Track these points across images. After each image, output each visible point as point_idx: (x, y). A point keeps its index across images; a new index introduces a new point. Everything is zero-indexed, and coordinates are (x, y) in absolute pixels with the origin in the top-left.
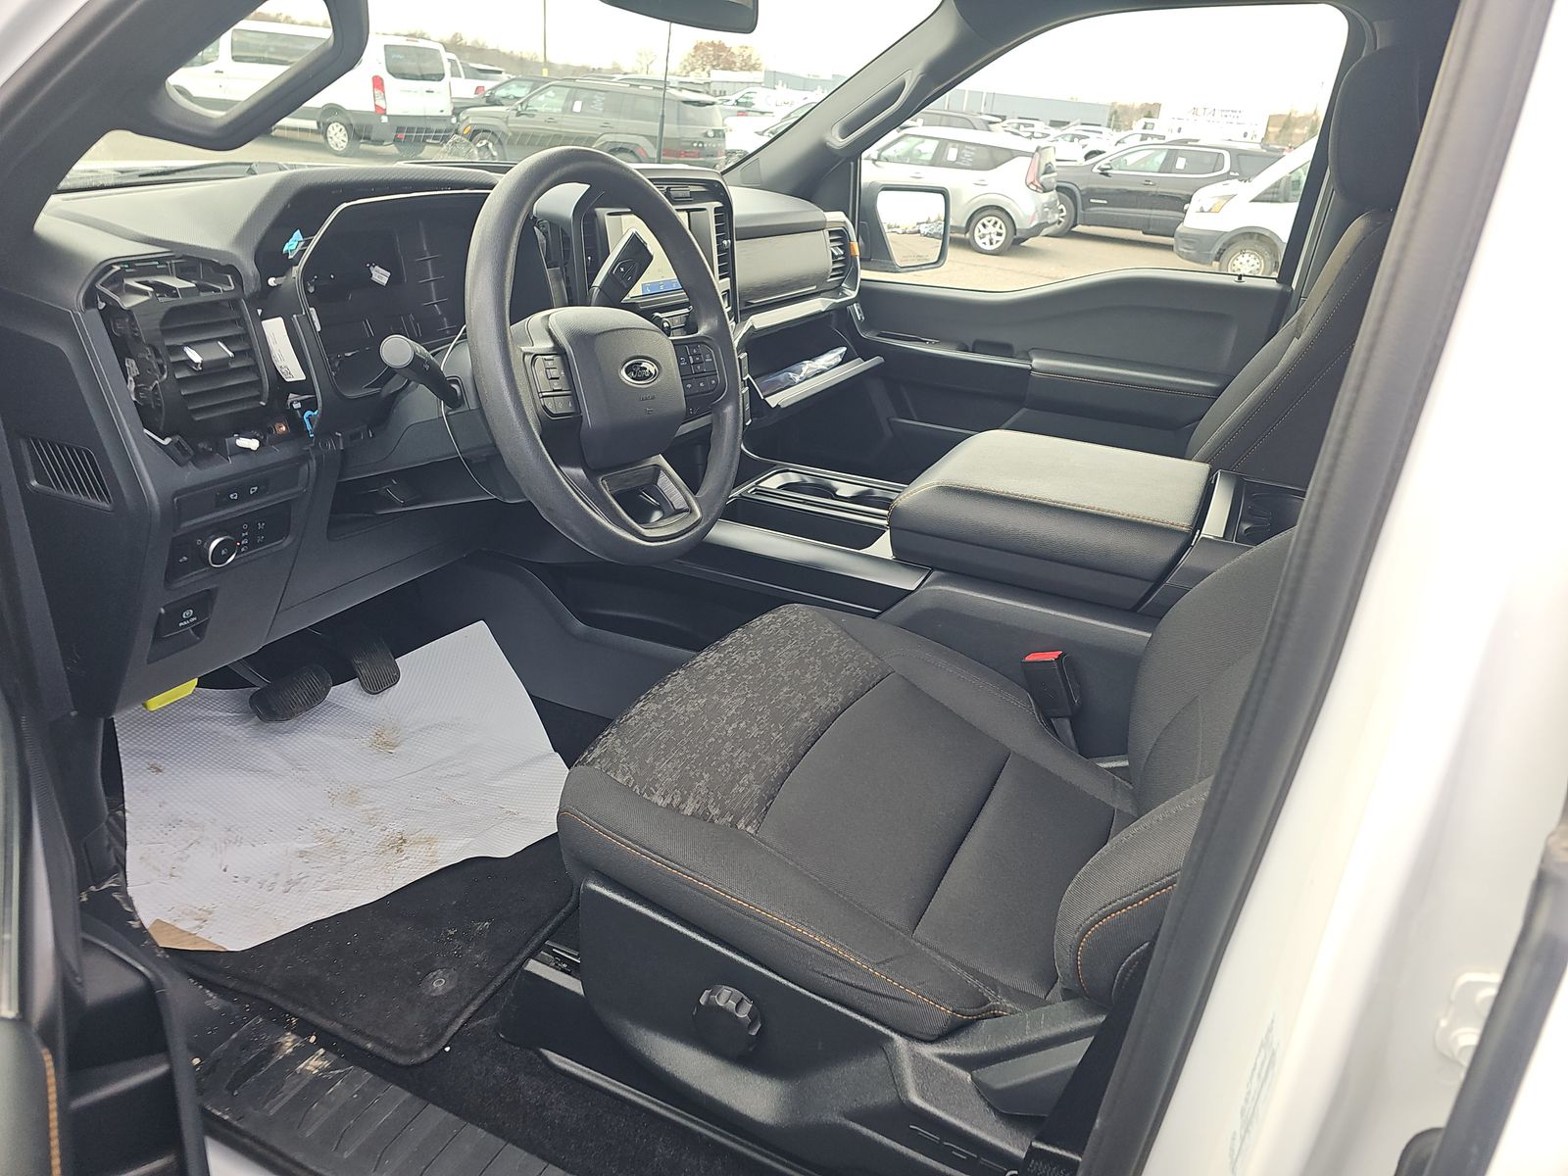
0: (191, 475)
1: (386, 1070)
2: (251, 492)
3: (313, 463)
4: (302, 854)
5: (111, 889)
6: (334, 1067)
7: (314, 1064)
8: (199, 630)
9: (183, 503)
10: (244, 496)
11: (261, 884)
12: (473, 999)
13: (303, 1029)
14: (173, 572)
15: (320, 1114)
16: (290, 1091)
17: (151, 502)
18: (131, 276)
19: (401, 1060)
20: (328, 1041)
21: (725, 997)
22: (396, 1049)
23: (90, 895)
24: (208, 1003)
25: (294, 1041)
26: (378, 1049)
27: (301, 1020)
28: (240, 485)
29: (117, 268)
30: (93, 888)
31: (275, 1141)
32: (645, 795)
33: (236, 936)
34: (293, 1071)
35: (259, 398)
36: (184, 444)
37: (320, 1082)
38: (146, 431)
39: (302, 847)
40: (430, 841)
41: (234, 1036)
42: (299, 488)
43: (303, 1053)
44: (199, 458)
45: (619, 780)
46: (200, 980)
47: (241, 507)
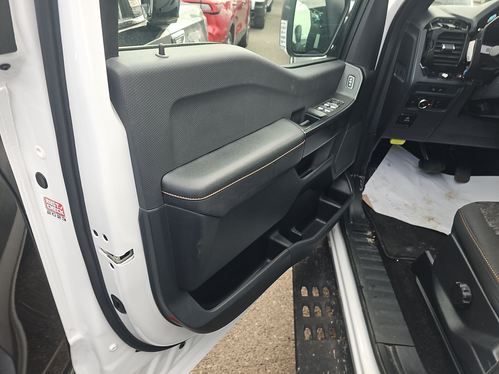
0: (425, 79)
1: (382, 253)
2: (439, 90)
3: (462, 89)
4: (406, 205)
5: (360, 178)
6: (373, 244)
7: (370, 240)
8: (410, 124)
9: (419, 85)
10: (437, 91)
11: (392, 204)
12: (413, 258)
13: (374, 234)
14: (408, 104)
15: (362, 248)
16: (361, 240)
17: (411, 82)
18: (440, 22)
19: (386, 254)
20: (376, 239)
21: (464, 286)
22: (387, 252)
23: (356, 176)
24: (362, 216)
25: (370, 234)
26: (384, 249)
27: (375, 232)
28: (437, 87)
29: (438, 19)
30: (357, 175)
31: (351, 245)
32: (487, 220)
33: (378, 209)
34: (365, 238)
35: (456, 64)
36: (427, 69)
37: (368, 244)
38: (420, 64)
39: (407, 203)
40: (439, 223)
41: (361, 224)
42: (454, 95)
43: (369, 237)
44: (430, 76)
45: (482, 211)
46: (364, 210)
47: (434, 93)
